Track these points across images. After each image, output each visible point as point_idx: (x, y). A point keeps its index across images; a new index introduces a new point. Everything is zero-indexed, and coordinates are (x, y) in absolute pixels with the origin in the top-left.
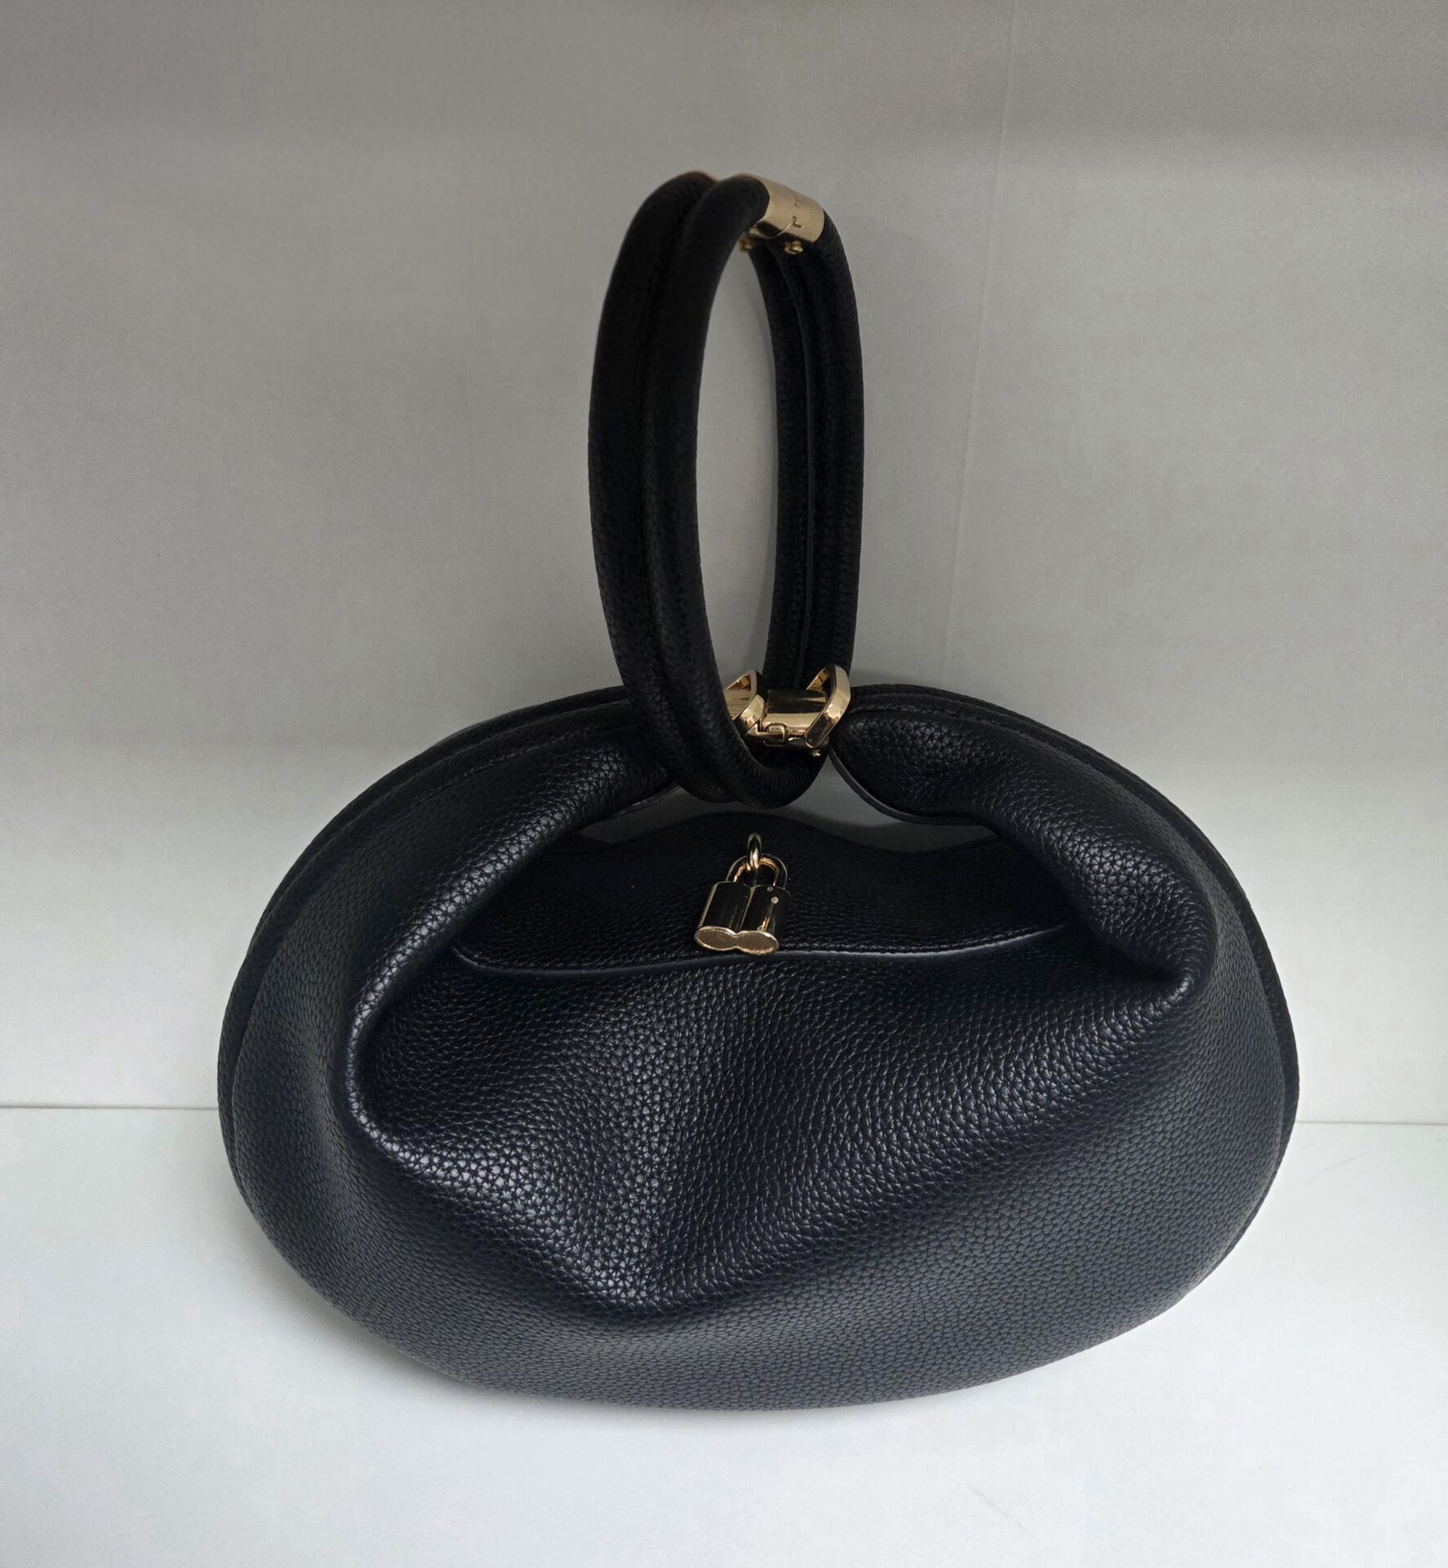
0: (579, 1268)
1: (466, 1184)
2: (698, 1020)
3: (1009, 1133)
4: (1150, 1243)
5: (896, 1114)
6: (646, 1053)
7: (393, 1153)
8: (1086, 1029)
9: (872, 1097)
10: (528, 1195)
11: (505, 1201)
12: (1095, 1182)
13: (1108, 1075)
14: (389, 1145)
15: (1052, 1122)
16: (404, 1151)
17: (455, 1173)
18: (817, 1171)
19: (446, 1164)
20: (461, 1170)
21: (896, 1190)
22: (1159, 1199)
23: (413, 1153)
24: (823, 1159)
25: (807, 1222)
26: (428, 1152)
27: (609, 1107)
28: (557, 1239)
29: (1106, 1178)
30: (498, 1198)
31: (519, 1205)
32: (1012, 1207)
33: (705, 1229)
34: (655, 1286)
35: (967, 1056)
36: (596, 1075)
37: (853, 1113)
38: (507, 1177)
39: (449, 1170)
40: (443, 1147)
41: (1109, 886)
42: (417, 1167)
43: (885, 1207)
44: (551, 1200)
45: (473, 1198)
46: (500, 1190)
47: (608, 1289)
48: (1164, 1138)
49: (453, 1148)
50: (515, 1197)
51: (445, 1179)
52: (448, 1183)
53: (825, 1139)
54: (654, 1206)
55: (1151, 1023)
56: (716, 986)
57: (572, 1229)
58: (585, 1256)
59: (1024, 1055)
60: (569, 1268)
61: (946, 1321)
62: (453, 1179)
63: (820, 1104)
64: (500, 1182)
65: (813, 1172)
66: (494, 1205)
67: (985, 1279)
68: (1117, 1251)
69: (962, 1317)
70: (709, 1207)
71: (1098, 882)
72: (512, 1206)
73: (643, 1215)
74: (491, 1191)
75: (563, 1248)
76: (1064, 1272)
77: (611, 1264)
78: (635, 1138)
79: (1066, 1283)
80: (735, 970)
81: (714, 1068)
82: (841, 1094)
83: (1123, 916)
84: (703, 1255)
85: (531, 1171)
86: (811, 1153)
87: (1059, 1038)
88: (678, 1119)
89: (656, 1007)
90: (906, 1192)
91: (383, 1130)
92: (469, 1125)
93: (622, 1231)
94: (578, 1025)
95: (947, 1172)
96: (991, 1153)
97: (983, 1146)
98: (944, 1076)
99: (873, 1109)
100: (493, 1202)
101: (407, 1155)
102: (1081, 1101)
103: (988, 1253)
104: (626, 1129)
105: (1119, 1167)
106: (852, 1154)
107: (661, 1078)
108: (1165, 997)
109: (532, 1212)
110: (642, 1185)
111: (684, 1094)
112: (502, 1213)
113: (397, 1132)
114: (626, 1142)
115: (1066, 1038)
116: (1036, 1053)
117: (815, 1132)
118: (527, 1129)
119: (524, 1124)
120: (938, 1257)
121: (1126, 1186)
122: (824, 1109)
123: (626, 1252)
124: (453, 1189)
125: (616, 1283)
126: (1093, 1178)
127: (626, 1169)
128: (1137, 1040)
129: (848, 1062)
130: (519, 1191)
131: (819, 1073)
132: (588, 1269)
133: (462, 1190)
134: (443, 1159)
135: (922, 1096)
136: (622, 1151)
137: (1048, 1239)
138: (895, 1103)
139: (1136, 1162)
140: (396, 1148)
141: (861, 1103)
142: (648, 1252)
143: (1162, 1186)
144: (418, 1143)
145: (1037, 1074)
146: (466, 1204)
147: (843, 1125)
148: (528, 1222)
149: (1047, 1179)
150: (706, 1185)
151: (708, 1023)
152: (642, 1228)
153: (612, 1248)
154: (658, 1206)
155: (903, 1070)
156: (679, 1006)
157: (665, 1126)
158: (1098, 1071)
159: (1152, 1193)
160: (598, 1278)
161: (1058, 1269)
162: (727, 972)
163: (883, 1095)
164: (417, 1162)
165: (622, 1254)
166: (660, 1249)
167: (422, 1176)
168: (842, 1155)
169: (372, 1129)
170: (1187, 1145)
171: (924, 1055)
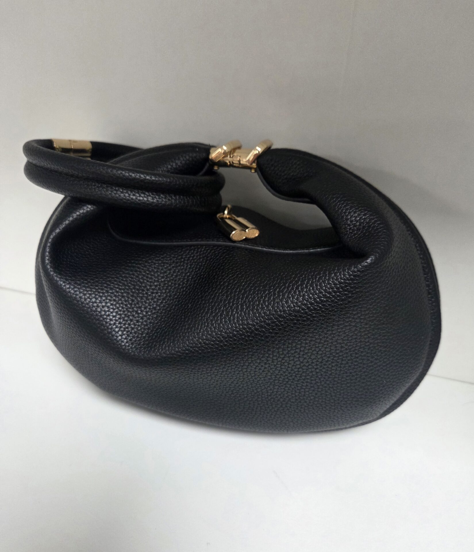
0: (117, 337)
1: (81, 297)
2: (187, 264)
3: (284, 311)
4: (351, 380)
5: (242, 299)
6: (165, 272)
7: (56, 281)
8: (325, 273)
9: (235, 292)
10: (103, 307)
11: (94, 307)
12: (322, 341)
13: (330, 293)
14: (56, 278)
15: (303, 309)
16: (61, 281)
17: (78, 293)
18: (208, 316)
19: (76, 289)
20: (80, 293)
21: (236, 327)
22: (355, 360)
23: (64, 282)
24: (212, 312)
25: (201, 334)
26: (69, 283)
27: (145, 287)
28: (110, 324)
29: (328, 341)
30: (92, 305)
31: (99, 310)
32: (284, 345)
33: (165, 333)
34: (143, 348)
35: (275, 280)
36: (144, 275)
37: (227, 297)
38: (96, 299)
39: (76, 291)
40: (76, 283)
41: (351, 221)
42: (64, 287)
43: (230, 333)
44: (111, 310)
45: (82, 303)
46: (93, 303)
47: (126, 346)
48: (356, 330)
49: (79, 285)
50: (98, 306)
51: (73, 294)
52: (75, 296)
53: (214, 305)
54: (152, 323)
55: (351, 273)
56: (197, 253)
57: (117, 322)
58: (120, 333)
59: (297, 282)
60: (113, 336)
61: (262, 394)
62: (76, 295)
63: (217, 293)
64: (94, 300)
65: (207, 316)
66: (90, 307)
67: (276, 377)
68: (336, 379)
69: (269, 394)
70: (169, 325)
71: (347, 219)
72: (96, 309)
73: (147, 325)
74: (89, 302)
75: (112, 328)
76: (311, 383)
77: (129, 338)
78: (152, 299)
79: (313, 389)
80: (205, 248)
81: (188, 281)
82: (225, 290)
83: (355, 235)
84: (162, 340)
85: (107, 299)
86: (208, 310)
87: (312, 276)
88: (170, 296)
89: (174, 257)
90: (240, 329)
91: (55, 272)
92: (89, 279)
93: (137, 328)
94: (143, 258)
95: (257, 323)
96: (276, 318)
97: (273, 315)
98: (264, 286)
99: (234, 296)
100: (89, 306)
101: (61, 283)
102: (317, 302)
103: (275, 364)
104: (150, 295)
105: (334, 337)
106: (223, 311)
107: (169, 281)
108: (360, 263)
109: (103, 313)
110: (150, 315)
111: (175, 288)
112: (92, 311)
113: (60, 274)
114: (148, 300)
115: (315, 276)
116: (302, 281)
117: (212, 302)
118: (109, 285)
119: (109, 283)
120: (253, 359)
121: (338, 348)
122: (217, 294)
123: (136, 335)
124: (75, 298)
125: (129, 345)
126: (321, 339)
127: (145, 308)
128: (344, 280)
129: (232, 279)
130: (100, 304)
131: (220, 282)
132: (120, 338)
133: (79, 299)
134: (75, 287)
135: (254, 293)
136: (146, 303)
137: (302, 364)
138: (243, 295)
139: (342, 337)
140: (58, 279)
141: (231, 293)
142: (144, 337)
143: (356, 354)
144: (67, 280)
145: (300, 289)
146: (79, 304)
147: (222, 300)
148: (101, 316)
149: (299, 334)
150: (171, 318)
151: (191, 265)
152: (145, 329)
153: (131, 333)
154: (153, 323)
155: (250, 283)
156: (182, 258)
157: (165, 297)
158: (325, 291)
159: (351, 355)
160: (123, 342)
161: (308, 381)
162: (202, 248)
163: (240, 291)
164: (65, 286)
165: (134, 336)
166: (149, 337)
167: (65, 291)
168: (219, 311)
169: (51, 271)
170: (369, 337)
171: (260, 279)
